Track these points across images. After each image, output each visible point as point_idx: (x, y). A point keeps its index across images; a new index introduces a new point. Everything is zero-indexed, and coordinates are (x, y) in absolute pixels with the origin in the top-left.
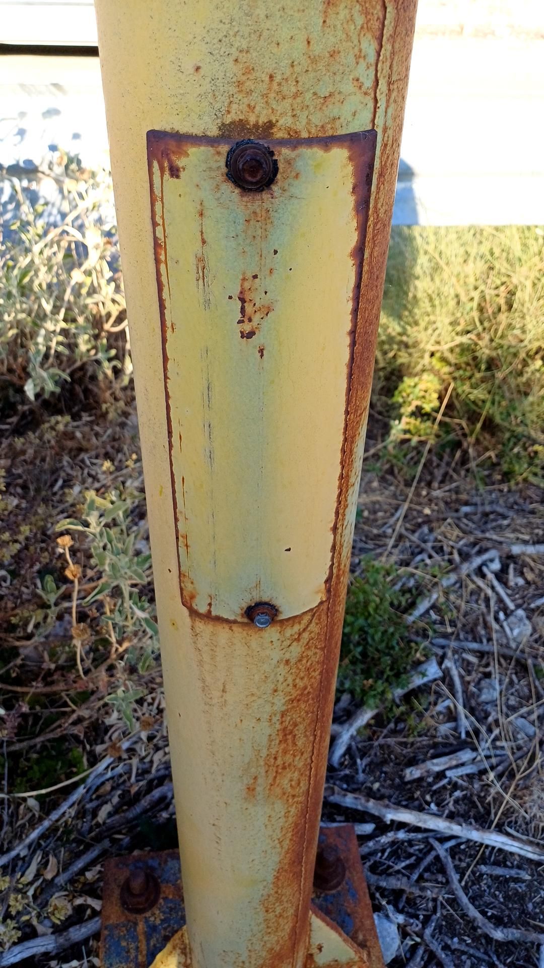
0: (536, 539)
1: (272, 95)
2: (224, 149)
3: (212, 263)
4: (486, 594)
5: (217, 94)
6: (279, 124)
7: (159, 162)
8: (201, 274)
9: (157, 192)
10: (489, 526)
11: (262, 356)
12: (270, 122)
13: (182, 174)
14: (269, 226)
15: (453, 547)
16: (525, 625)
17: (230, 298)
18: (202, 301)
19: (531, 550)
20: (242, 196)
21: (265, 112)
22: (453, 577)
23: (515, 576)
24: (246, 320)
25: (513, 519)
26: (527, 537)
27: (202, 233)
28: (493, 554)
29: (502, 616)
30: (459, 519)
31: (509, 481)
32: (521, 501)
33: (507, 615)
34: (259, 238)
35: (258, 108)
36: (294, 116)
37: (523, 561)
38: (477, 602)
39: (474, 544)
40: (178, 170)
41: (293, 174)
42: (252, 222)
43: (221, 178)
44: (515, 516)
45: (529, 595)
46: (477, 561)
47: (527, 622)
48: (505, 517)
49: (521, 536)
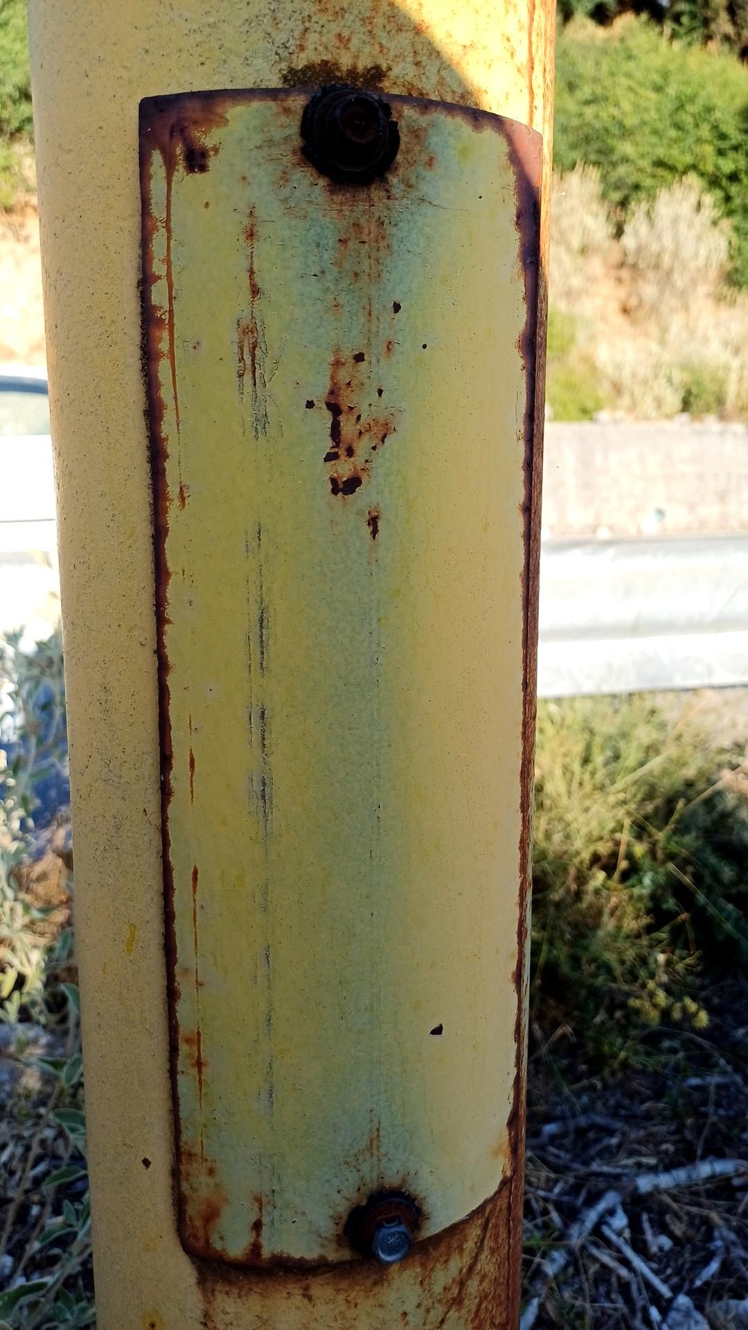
0: (667, 1161)
1: (379, 21)
2: (298, 102)
3: (272, 334)
4: (619, 1278)
5: (280, 15)
6: (393, 74)
7: (163, 151)
8: (248, 361)
9: (157, 211)
10: (592, 1152)
11: (375, 532)
12: (377, 67)
13: (213, 162)
14: (382, 253)
15: (545, 1200)
16: (697, 1322)
17: (310, 405)
18: (249, 420)
19: (665, 1180)
20: (332, 192)
21: (367, 49)
22: (560, 1257)
23: (655, 1235)
24: (342, 452)
25: (624, 1134)
26: (652, 1161)
27: (252, 272)
28: (610, 1199)
29: (654, 1313)
30: (542, 1148)
31: (600, 1071)
32: (626, 1102)
33: (664, 1312)
34: (365, 278)
35: (355, 43)
36: (417, 64)
37: (661, 1204)
38: (608, 1296)
39: (575, 1190)
40: (204, 154)
41: (424, 158)
42: (351, 244)
43: (290, 159)
44: (627, 1128)
45: (687, 1265)
46: (592, 1216)
47: (698, 1316)
48: (611, 1133)
49: (645, 1160)
